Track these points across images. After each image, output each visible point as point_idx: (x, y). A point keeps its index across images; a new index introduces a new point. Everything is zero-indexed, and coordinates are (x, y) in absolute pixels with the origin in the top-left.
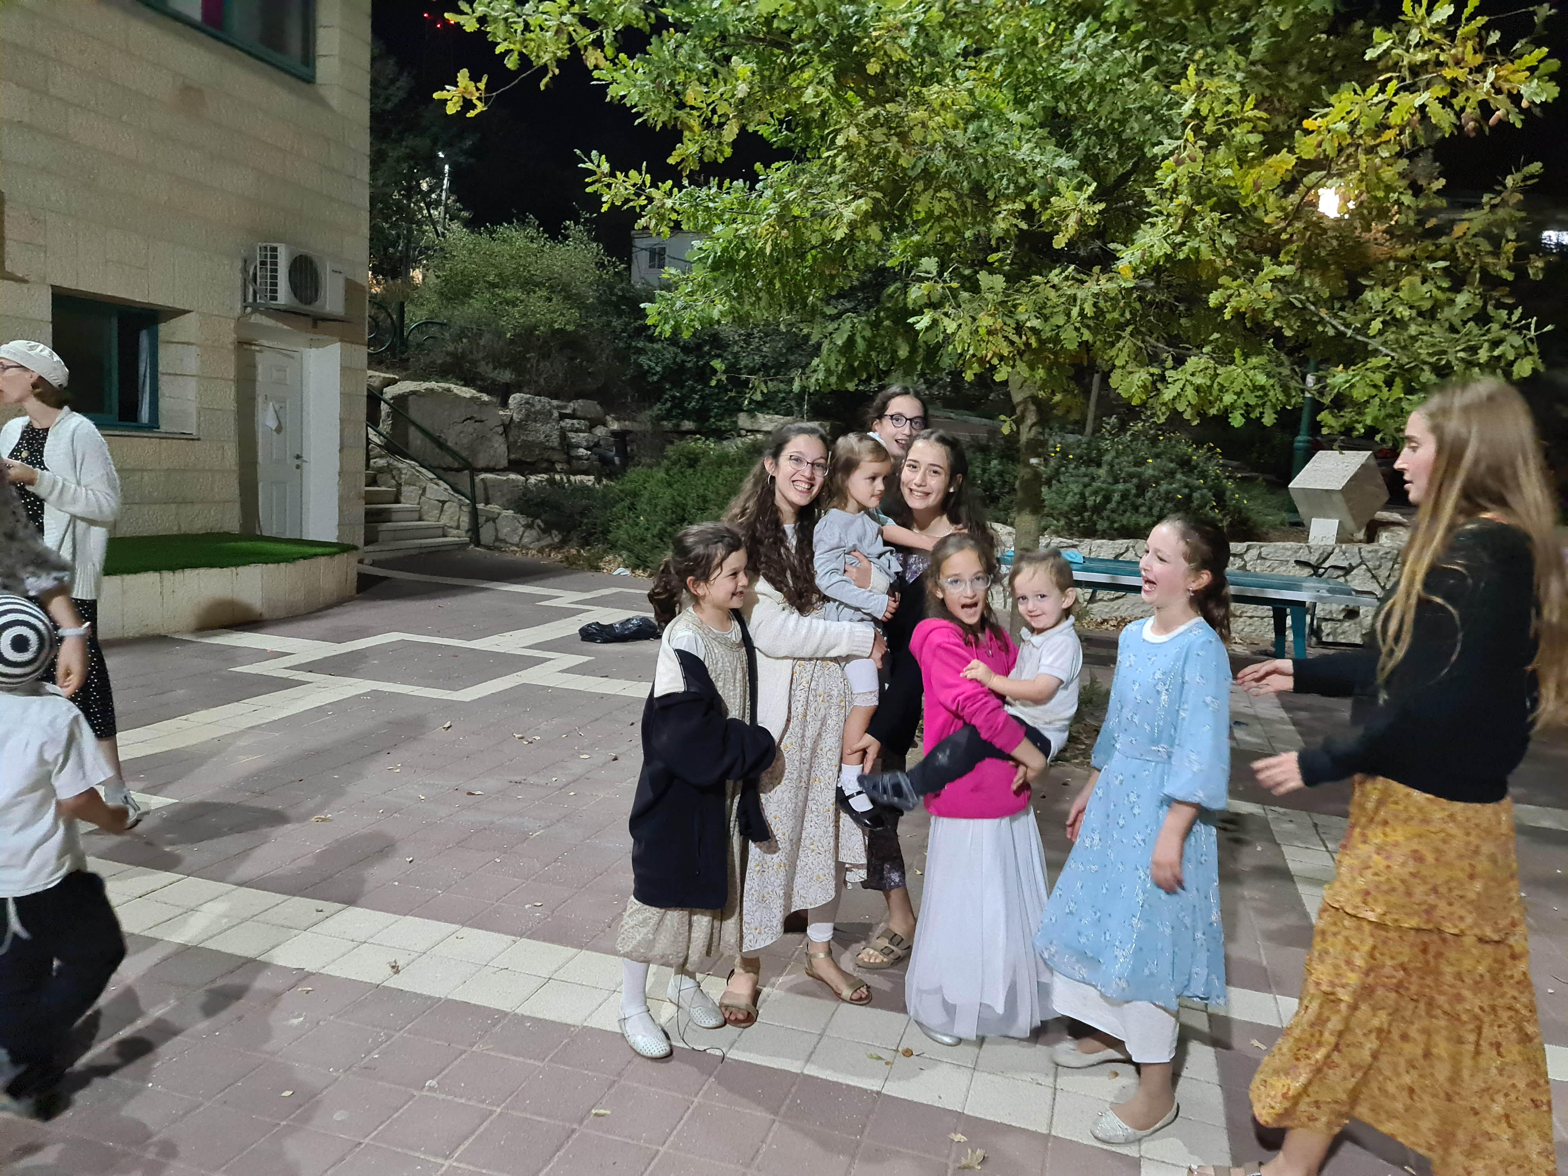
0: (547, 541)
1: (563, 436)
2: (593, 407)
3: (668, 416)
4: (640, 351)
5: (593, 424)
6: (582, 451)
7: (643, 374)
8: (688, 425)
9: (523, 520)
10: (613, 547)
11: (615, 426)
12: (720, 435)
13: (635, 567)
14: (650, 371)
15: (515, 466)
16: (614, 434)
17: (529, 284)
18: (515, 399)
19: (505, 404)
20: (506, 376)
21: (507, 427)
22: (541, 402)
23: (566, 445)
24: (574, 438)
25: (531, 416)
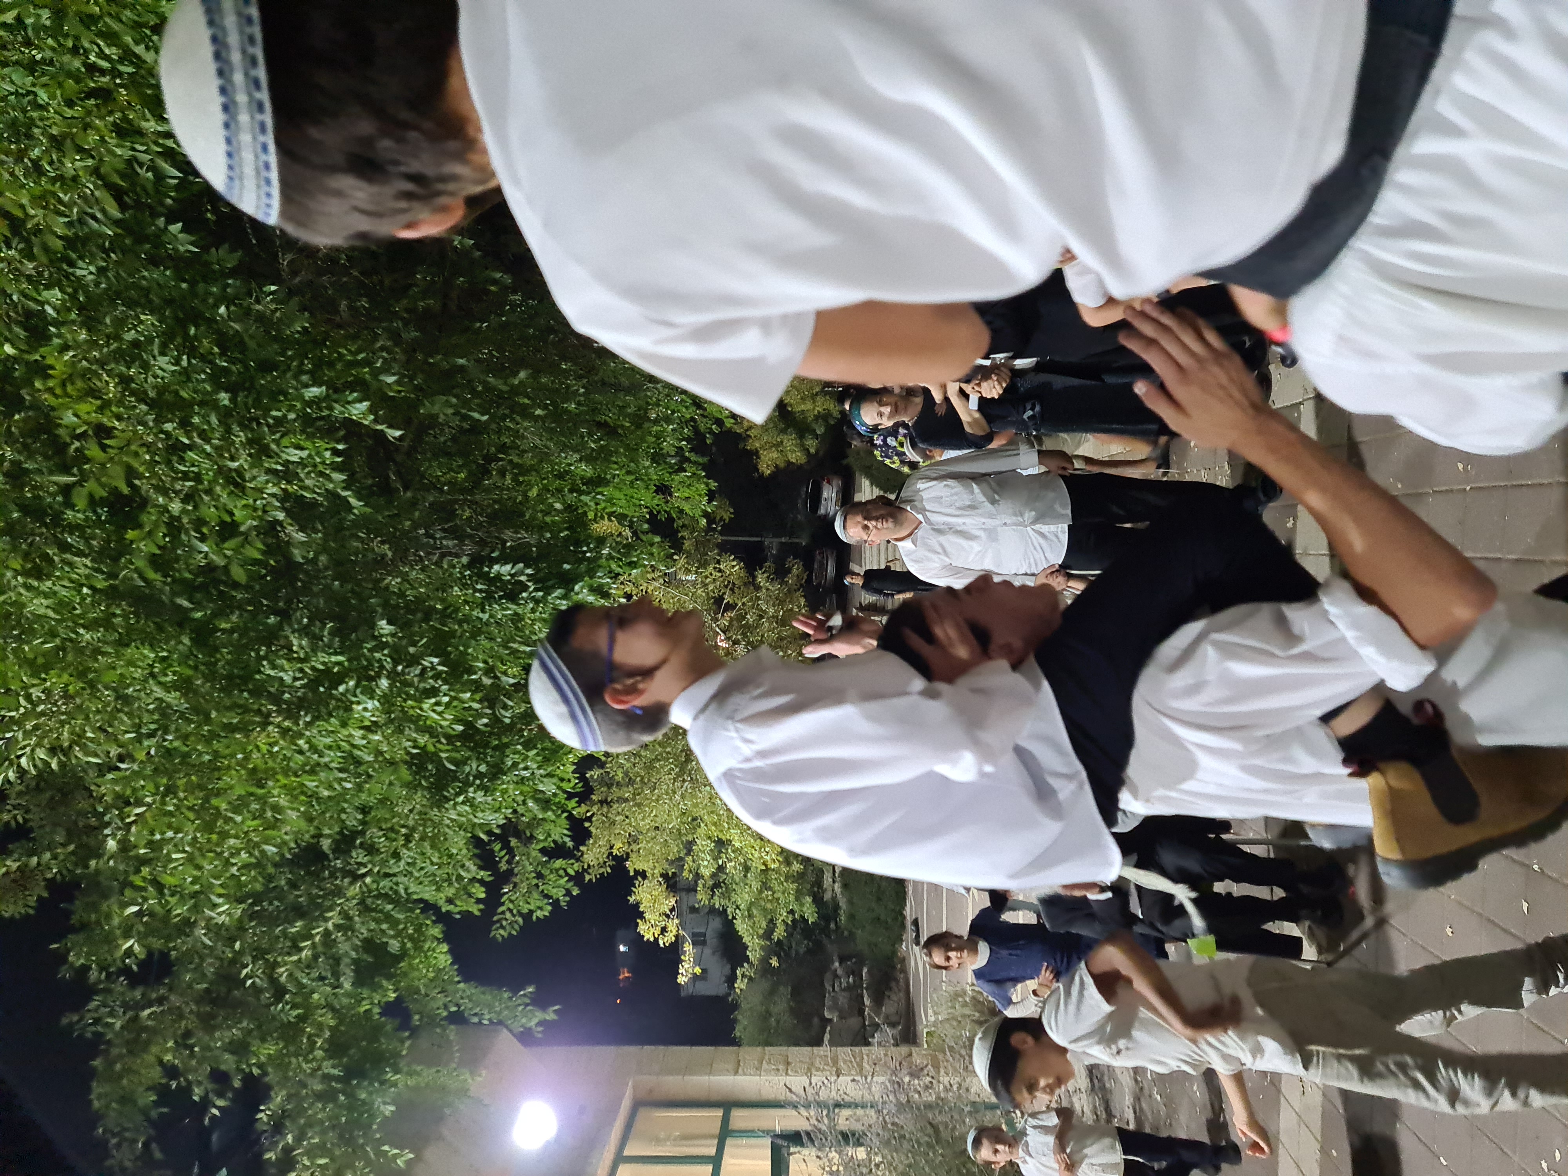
0: (895, 988)
1: (844, 990)
2: (828, 976)
3: (828, 936)
4: (797, 953)
5: (836, 976)
6: (851, 980)
7: (809, 951)
8: (832, 926)
9: (886, 1001)
10: (894, 953)
11: (837, 964)
12: (837, 907)
13: (902, 940)
14: (807, 946)
15: (861, 1013)
16: (840, 964)
18: (827, 1015)
19: (830, 1020)
20: (816, 1020)
21: (841, 1017)
22: (828, 1002)
23: (849, 988)
24: (844, 985)
25: (835, 1007)
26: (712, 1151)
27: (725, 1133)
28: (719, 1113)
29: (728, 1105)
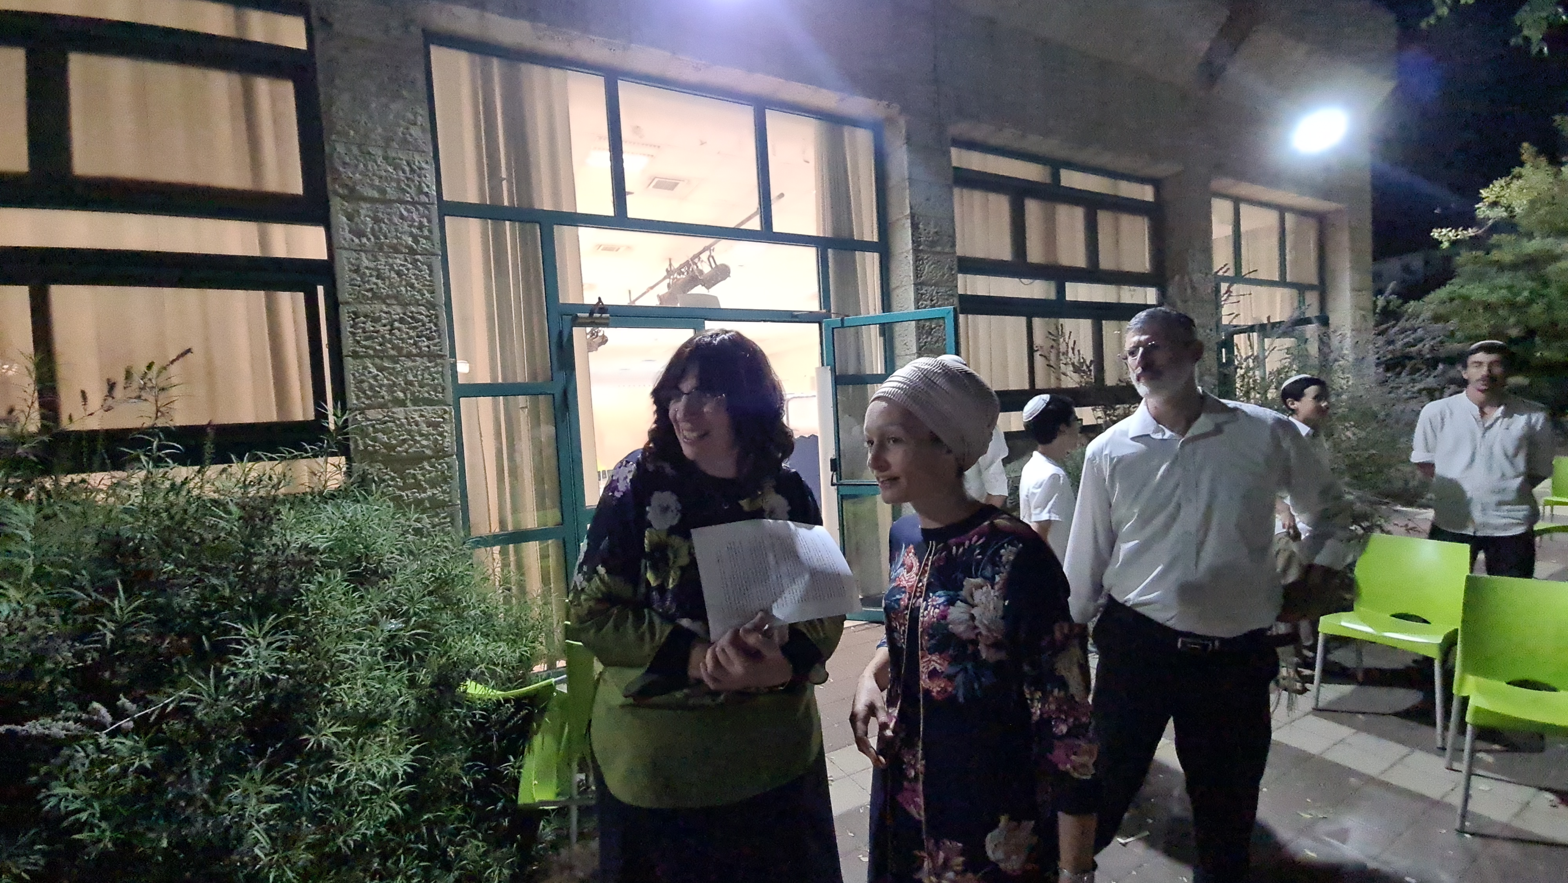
26: (1289, 279)
28: (1316, 282)
29: (1322, 287)
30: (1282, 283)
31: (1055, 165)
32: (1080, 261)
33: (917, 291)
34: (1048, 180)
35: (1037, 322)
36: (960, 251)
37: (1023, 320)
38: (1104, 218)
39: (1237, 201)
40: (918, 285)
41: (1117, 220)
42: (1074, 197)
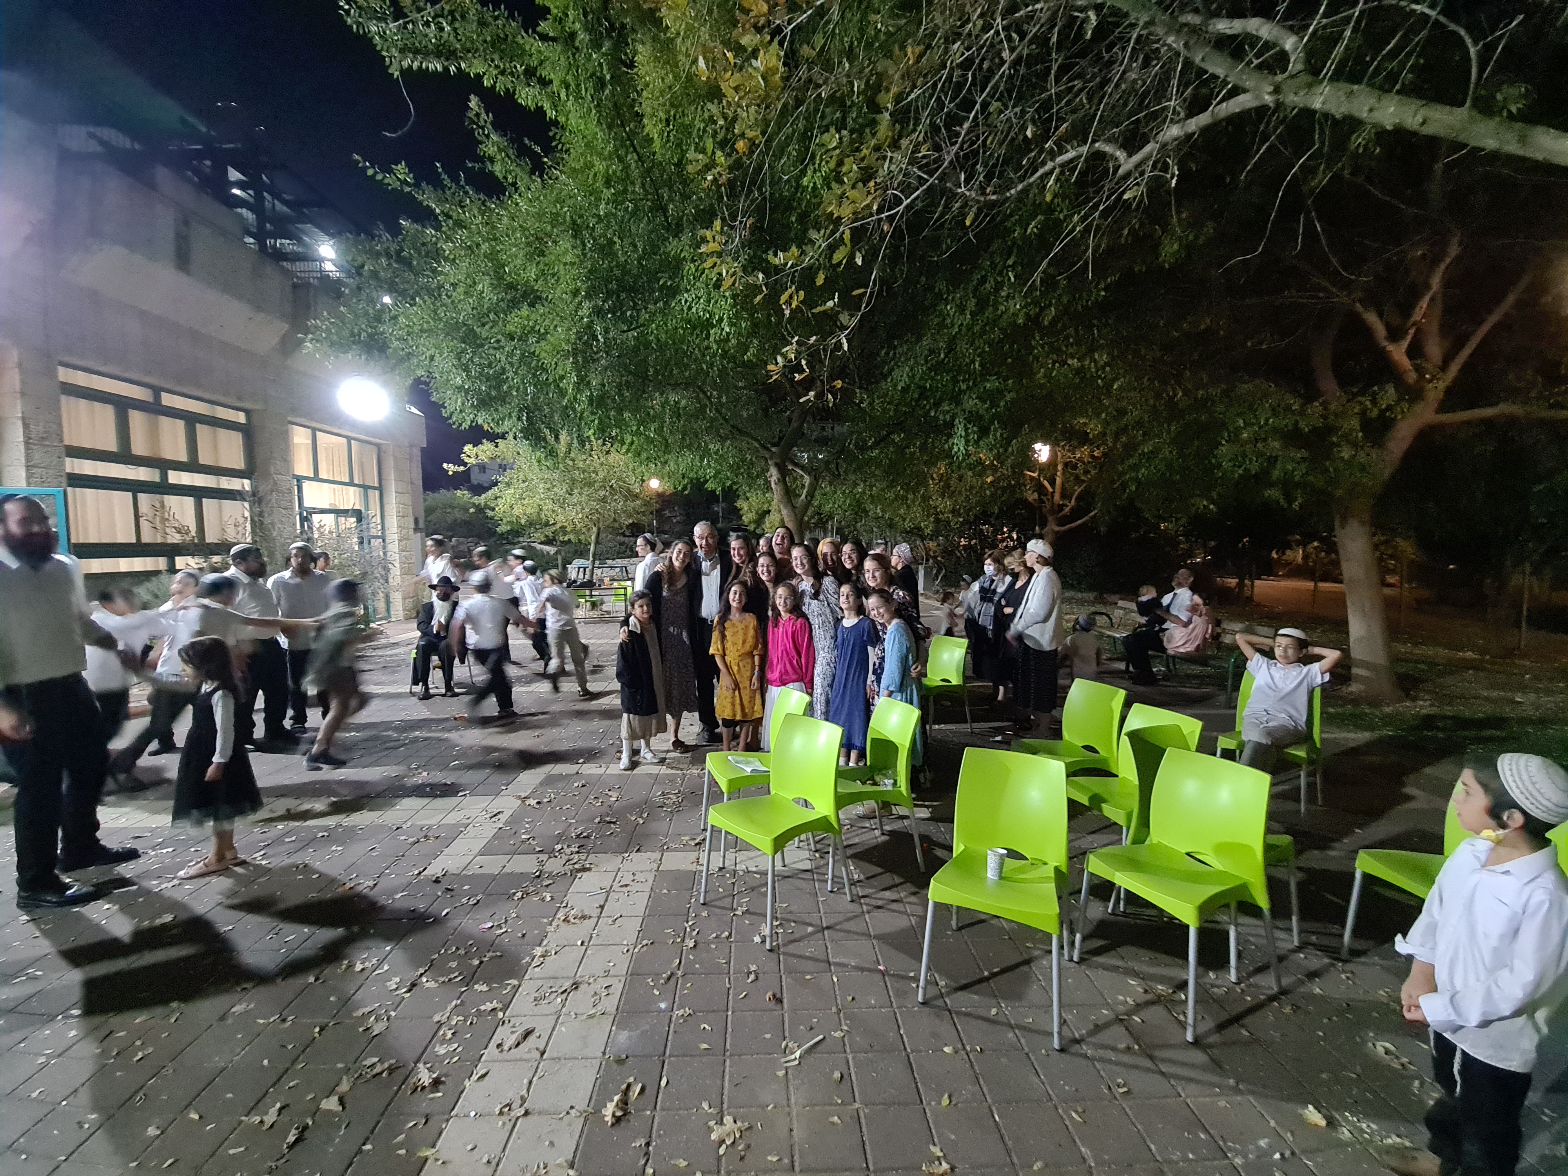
2: (476, 540)
17: (453, 508)
22: (461, 540)
25: (459, 543)
26: (356, 482)
27: (365, 488)
28: (376, 485)
29: (380, 489)
30: (351, 484)
31: (157, 391)
32: (183, 458)
33: (27, 470)
34: (151, 400)
35: (141, 496)
36: (67, 442)
37: (130, 494)
38: (202, 430)
39: (314, 430)
40: (28, 467)
41: (214, 433)
42: (174, 413)
